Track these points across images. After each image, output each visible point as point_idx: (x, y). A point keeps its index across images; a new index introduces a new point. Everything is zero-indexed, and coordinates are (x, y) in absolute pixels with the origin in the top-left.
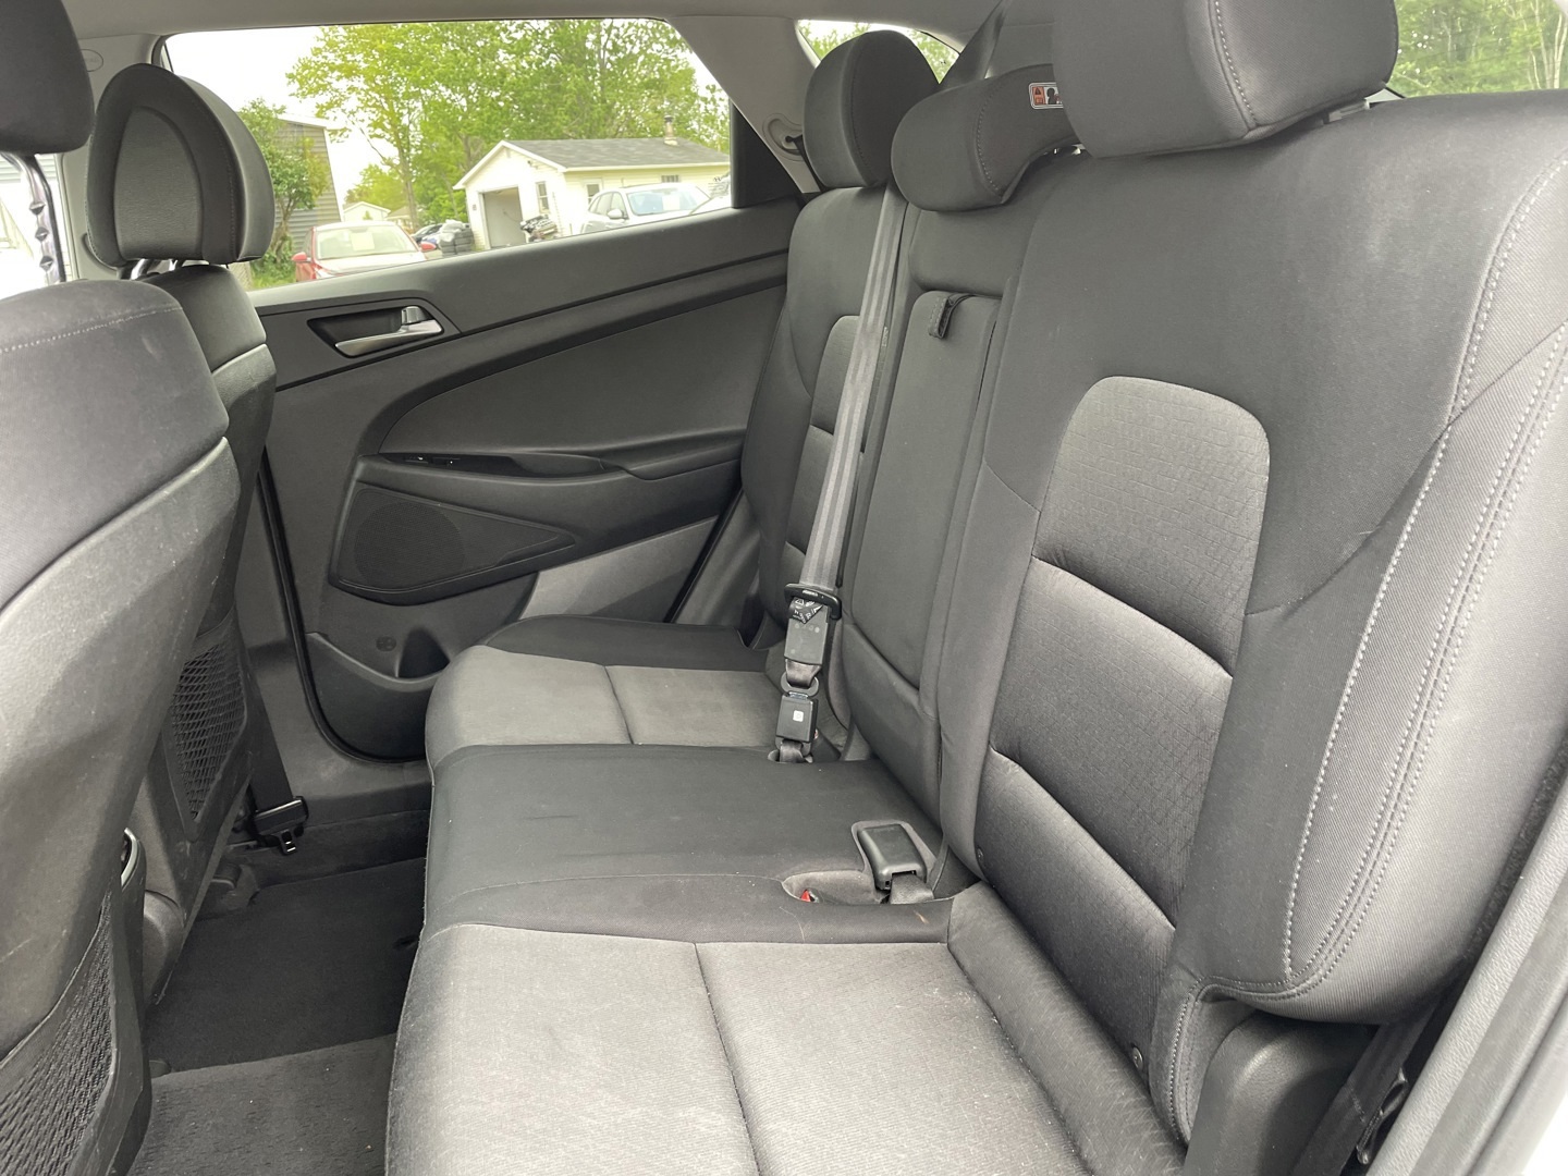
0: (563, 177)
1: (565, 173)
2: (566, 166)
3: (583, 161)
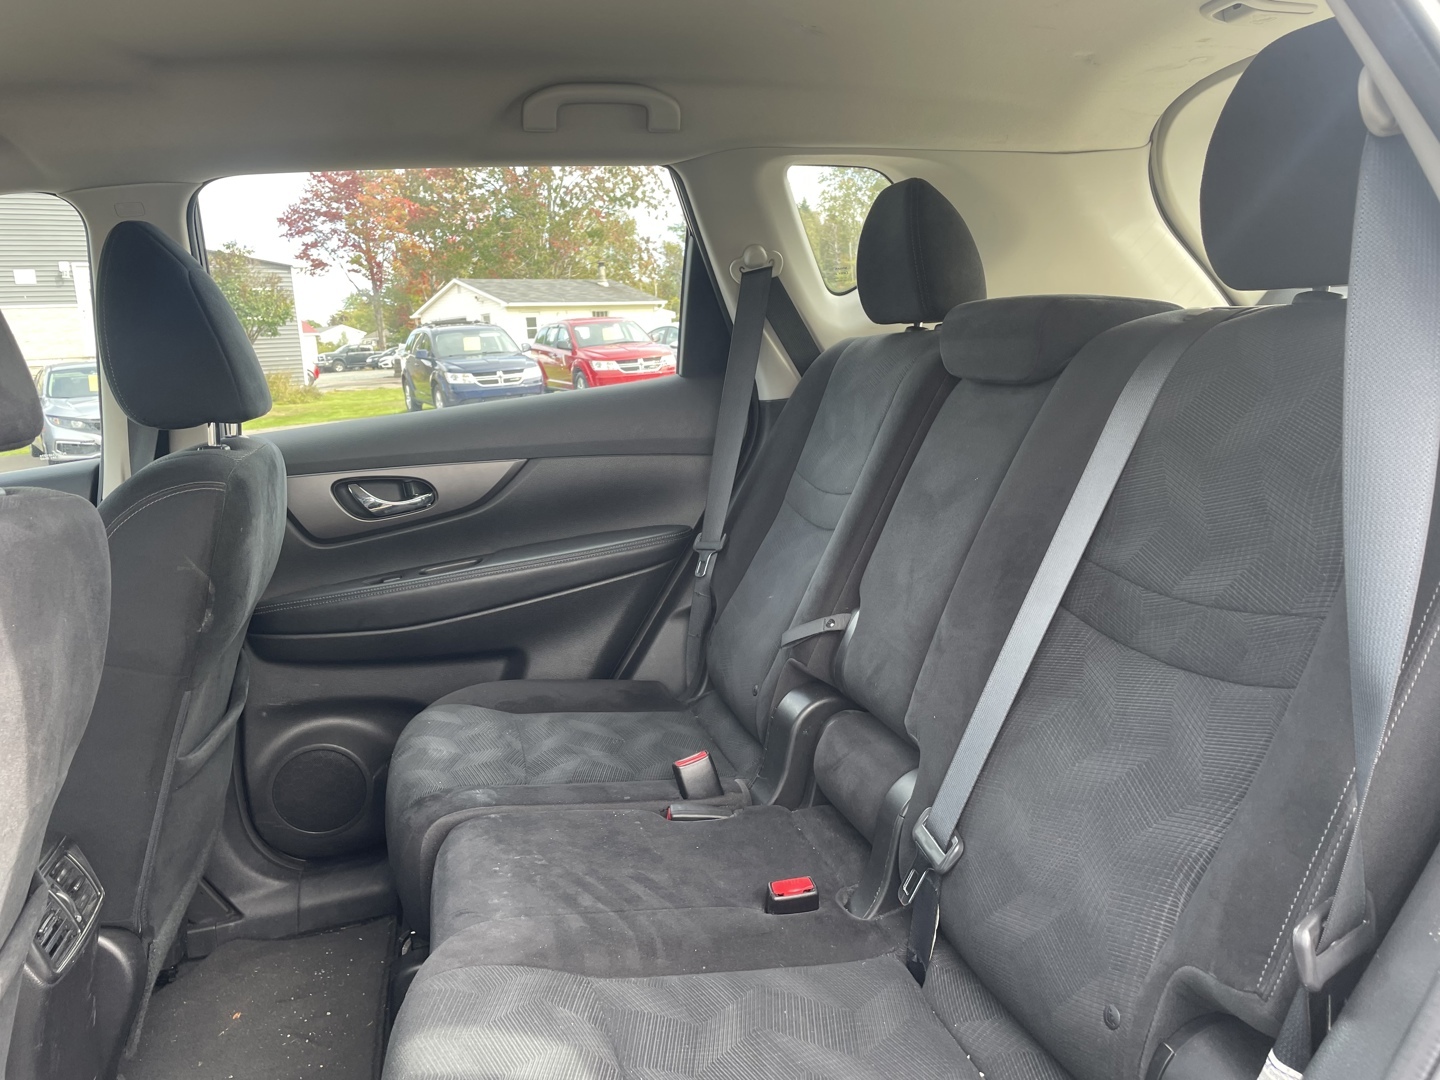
0: (505, 310)
1: (508, 308)
2: (508, 301)
3: (524, 297)
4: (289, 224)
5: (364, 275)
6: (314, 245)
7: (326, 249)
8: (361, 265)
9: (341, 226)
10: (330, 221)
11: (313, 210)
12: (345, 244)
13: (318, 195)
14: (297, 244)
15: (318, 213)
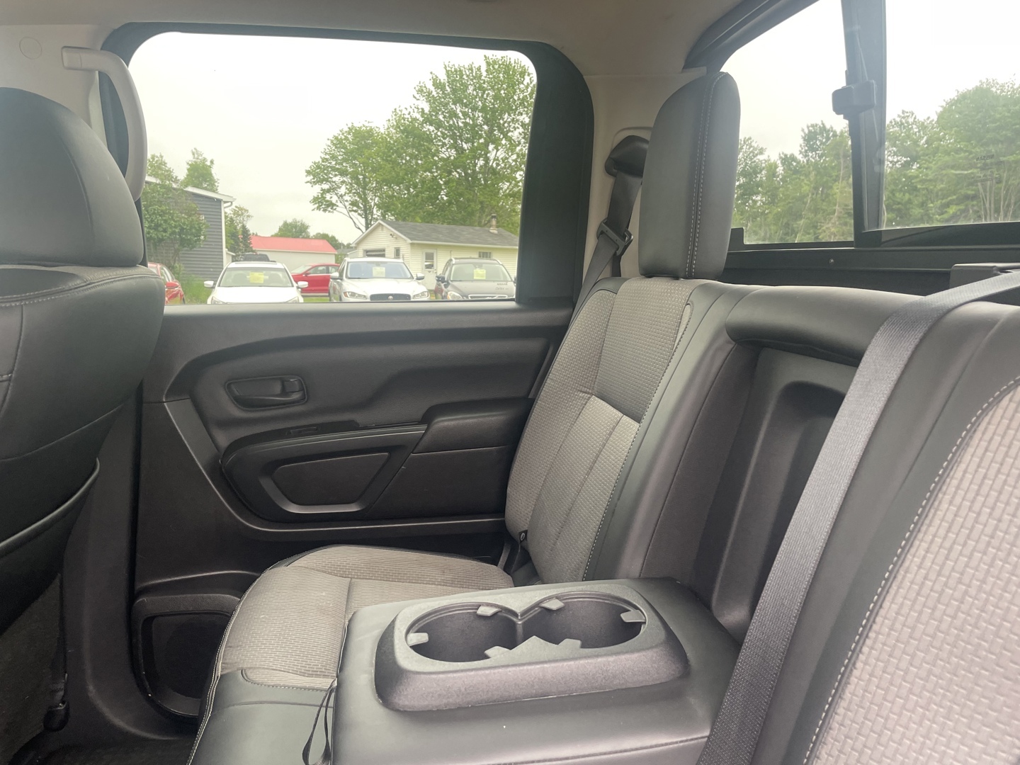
0: (410, 246)
1: (412, 244)
2: (411, 239)
3: (428, 237)
4: (314, 176)
5: (359, 214)
6: (328, 191)
7: (336, 194)
8: (358, 207)
9: (347, 179)
10: (341, 175)
11: (331, 167)
12: (350, 192)
13: (334, 157)
14: (316, 190)
15: (334, 169)
